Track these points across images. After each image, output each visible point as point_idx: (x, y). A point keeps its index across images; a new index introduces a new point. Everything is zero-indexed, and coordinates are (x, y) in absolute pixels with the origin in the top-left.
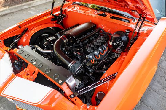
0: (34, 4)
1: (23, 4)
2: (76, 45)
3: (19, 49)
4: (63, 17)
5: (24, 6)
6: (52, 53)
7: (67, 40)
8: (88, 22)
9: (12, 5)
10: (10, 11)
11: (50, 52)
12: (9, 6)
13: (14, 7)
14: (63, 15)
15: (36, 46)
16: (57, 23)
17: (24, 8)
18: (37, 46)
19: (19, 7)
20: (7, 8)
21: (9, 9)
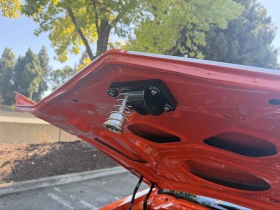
0: (61, 180)
1: (42, 179)
5: (42, 182)
9: (21, 180)
10: (14, 189)
12: (15, 180)
13: (24, 182)
20: (11, 184)
21: (12, 187)
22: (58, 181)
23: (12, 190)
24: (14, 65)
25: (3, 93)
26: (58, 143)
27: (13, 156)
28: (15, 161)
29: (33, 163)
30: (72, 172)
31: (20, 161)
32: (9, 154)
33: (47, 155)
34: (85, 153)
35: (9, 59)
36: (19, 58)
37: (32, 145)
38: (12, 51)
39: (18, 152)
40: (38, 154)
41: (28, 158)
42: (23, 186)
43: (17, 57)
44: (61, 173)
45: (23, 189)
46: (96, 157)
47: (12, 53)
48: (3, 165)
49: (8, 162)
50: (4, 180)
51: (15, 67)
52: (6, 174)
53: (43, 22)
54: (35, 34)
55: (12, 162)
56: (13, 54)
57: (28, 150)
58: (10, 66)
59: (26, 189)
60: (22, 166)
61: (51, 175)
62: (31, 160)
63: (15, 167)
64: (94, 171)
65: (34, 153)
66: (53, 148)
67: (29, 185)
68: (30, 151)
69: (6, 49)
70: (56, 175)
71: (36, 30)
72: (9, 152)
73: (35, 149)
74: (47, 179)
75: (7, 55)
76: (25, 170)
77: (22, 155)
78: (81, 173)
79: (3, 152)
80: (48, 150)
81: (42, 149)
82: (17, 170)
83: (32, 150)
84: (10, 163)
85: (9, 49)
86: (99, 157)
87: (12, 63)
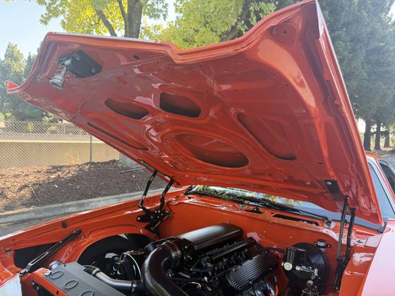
1: (68, 203)
2: (198, 270)
3: (50, 269)
4: (164, 216)
5: (69, 206)
6: (133, 290)
7: (179, 252)
8: (222, 225)
9: (42, 204)
10: (36, 214)
11: (130, 285)
12: (37, 205)
13: (46, 207)
14: (163, 212)
15: (95, 269)
16: (147, 228)
17: (66, 211)
18: (98, 269)
19: (57, 207)
20: (31, 209)
21: (33, 211)
22: (88, 205)
23: (33, 215)
24: (23, 69)
25: (13, 109)
26: (87, 164)
27: (32, 179)
28: (34, 184)
29: (56, 186)
30: (105, 195)
31: (40, 184)
32: (27, 177)
33: (73, 177)
34: (121, 173)
35: (15, 61)
36: (29, 57)
37: (54, 167)
38: (18, 48)
39: (38, 175)
40: (61, 176)
41: (50, 181)
42: (46, 210)
43: (26, 57)
44: (92, 197)
45: (47, 214)
46: (135, 178)
47: (18, 52)
48: (21, 189)
49: (26, 186)
50: (23, 205)
51: (25, 72)
52: (24, 198)
53: (50, 4)
54: (42, 21)
55: (30, 185)
56: (20, 52)
57: (48, 172)
58: (18, 70)
59: (50, 214)
60: (43, 190)
61: (79, 199)
62: (53, 183)
63: (35, 191)
64: (133, 194)
65: (57, 175)
66: (81, 170)
67: (54, 209)
68: (52, 173)
69: (9, 47)
70: (86, 199)
71: (42, 16)
72: (26, 175)
73: (58, 171)
74: (75, 203)
75: (12, 54)
76: (47, 194)
77: (43, 178)
78: (117, 196)
79: (19, 175)
80: (75, 171)
81: (67, 171)
82: (37, 194)
83: (55, 172)
84: (28, 186)
85: (14, 45)
86: (139, 177)
87: (20, 65)
